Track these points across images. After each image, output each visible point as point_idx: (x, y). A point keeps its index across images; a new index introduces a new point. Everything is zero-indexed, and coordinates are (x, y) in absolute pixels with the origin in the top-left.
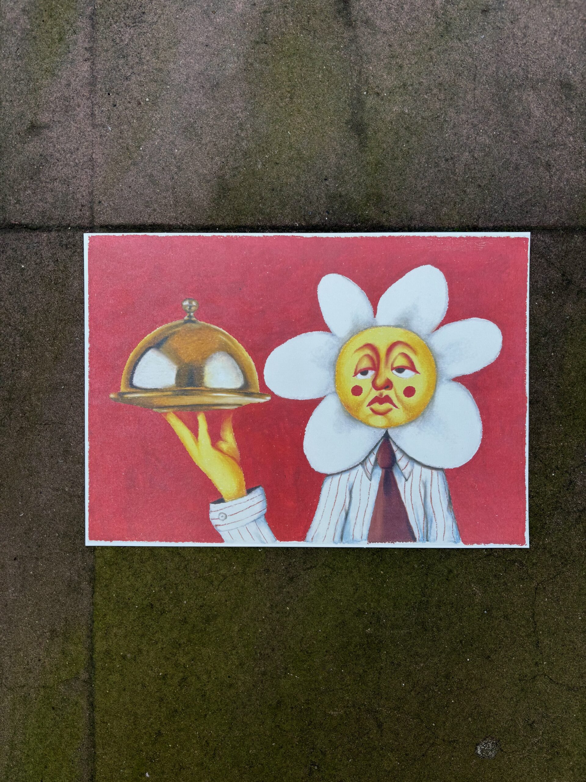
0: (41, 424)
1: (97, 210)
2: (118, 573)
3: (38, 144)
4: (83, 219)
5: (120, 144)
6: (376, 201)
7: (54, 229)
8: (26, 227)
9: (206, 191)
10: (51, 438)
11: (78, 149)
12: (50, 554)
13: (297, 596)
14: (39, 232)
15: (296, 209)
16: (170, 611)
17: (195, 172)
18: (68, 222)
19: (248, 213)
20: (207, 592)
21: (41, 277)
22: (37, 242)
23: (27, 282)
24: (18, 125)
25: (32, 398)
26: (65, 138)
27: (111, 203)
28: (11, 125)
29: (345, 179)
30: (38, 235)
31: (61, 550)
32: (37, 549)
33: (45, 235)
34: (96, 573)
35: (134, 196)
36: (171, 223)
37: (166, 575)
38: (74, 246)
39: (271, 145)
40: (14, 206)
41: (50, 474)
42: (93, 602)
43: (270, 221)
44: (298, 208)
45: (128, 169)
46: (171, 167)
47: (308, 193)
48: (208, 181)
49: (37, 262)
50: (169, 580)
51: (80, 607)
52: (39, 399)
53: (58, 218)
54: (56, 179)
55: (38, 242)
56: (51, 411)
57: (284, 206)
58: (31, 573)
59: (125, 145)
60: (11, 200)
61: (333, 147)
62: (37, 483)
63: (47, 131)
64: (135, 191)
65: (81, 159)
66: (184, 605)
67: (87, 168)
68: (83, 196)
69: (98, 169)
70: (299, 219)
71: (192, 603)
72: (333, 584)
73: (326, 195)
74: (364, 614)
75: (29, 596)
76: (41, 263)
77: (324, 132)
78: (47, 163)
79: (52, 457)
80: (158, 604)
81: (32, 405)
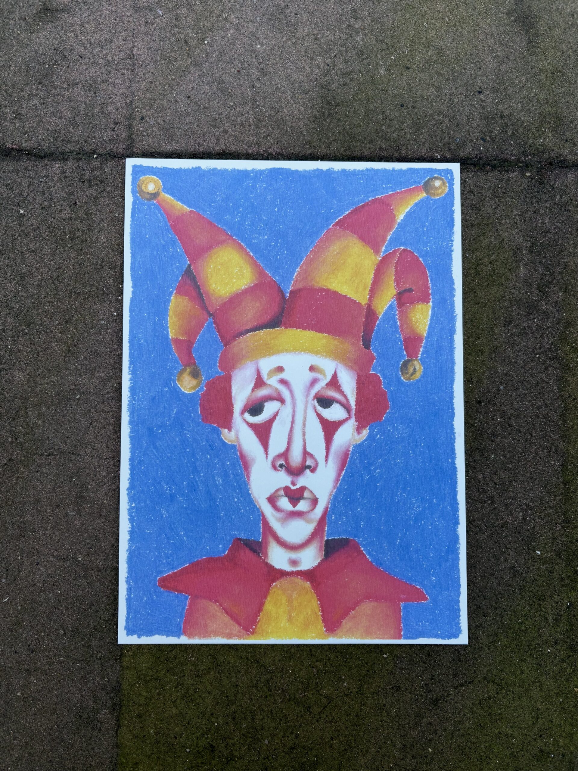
0: (42, 455)
1: (138, 130)
2: (159, 694)
3: (53, 34)
4: (116, 143)
5: (174, 35)
6: (553, 124)
7: (71, 157)
8: (28, 154)
9: (302, 106)
10: (58, 476)
11: (111, 41)
12: (50, 664)
13: (445, 730)
14: (49, 161)
15: (437, 134)
16: (242, 757)
17: (287, 77)
18: (93, 146)
19: (365, 138)
20: (301, 724)
21: (49, 228)
22: (44, 176)
23: (27, 235)
24: (23, 7)
25: (30, 413)
26: (93, 25)
27: (159, 120)
28: (13, 7)
29: (508, 92)
30: (46, 165)
31: (68, 657)
32: (28, 656)
33: (57, 166)
34: (124, 695)
35: (194, 111)
36: (250, 151)
37: (235, 696)
38: (101, 182)
39: (398, 41)
40: (12, 123)
41: (54, 533)
42: (117, 743)
43: (398, 149)
44: (440, 132)
45: (186, 72)
46: (251, 70)
47: (454, 111)
48: (306, 92)
49: (43, 206)
50: (241, 705)
51: (97, 751)
52: (39, 416)
53: (79, 141)
54: (77, 84)
55: (47, 176)
56: (59, 435)
57: (419, 129)
58: (19, 694)
59: (183, 36)
60: (7, 114)
61: (489, 47)
62: (33, 548)
63: (66, 16)
64: (196, 103)
65: (116, 55)
66: (264, 747)
67: (124, 68)
68: (117, 109)
69: (140, 70)
70: (441, 148)
71: (278, 744)
72: (500, 709)
73: (480, 114)
74: (549, 757)
75: (14, 732)
76: (50, 207)
77: (477, 25)
78: (64, 61)
79: (58, 506)
80: (223, 746)
81: (28, 425)
